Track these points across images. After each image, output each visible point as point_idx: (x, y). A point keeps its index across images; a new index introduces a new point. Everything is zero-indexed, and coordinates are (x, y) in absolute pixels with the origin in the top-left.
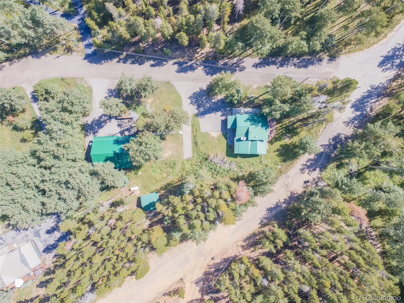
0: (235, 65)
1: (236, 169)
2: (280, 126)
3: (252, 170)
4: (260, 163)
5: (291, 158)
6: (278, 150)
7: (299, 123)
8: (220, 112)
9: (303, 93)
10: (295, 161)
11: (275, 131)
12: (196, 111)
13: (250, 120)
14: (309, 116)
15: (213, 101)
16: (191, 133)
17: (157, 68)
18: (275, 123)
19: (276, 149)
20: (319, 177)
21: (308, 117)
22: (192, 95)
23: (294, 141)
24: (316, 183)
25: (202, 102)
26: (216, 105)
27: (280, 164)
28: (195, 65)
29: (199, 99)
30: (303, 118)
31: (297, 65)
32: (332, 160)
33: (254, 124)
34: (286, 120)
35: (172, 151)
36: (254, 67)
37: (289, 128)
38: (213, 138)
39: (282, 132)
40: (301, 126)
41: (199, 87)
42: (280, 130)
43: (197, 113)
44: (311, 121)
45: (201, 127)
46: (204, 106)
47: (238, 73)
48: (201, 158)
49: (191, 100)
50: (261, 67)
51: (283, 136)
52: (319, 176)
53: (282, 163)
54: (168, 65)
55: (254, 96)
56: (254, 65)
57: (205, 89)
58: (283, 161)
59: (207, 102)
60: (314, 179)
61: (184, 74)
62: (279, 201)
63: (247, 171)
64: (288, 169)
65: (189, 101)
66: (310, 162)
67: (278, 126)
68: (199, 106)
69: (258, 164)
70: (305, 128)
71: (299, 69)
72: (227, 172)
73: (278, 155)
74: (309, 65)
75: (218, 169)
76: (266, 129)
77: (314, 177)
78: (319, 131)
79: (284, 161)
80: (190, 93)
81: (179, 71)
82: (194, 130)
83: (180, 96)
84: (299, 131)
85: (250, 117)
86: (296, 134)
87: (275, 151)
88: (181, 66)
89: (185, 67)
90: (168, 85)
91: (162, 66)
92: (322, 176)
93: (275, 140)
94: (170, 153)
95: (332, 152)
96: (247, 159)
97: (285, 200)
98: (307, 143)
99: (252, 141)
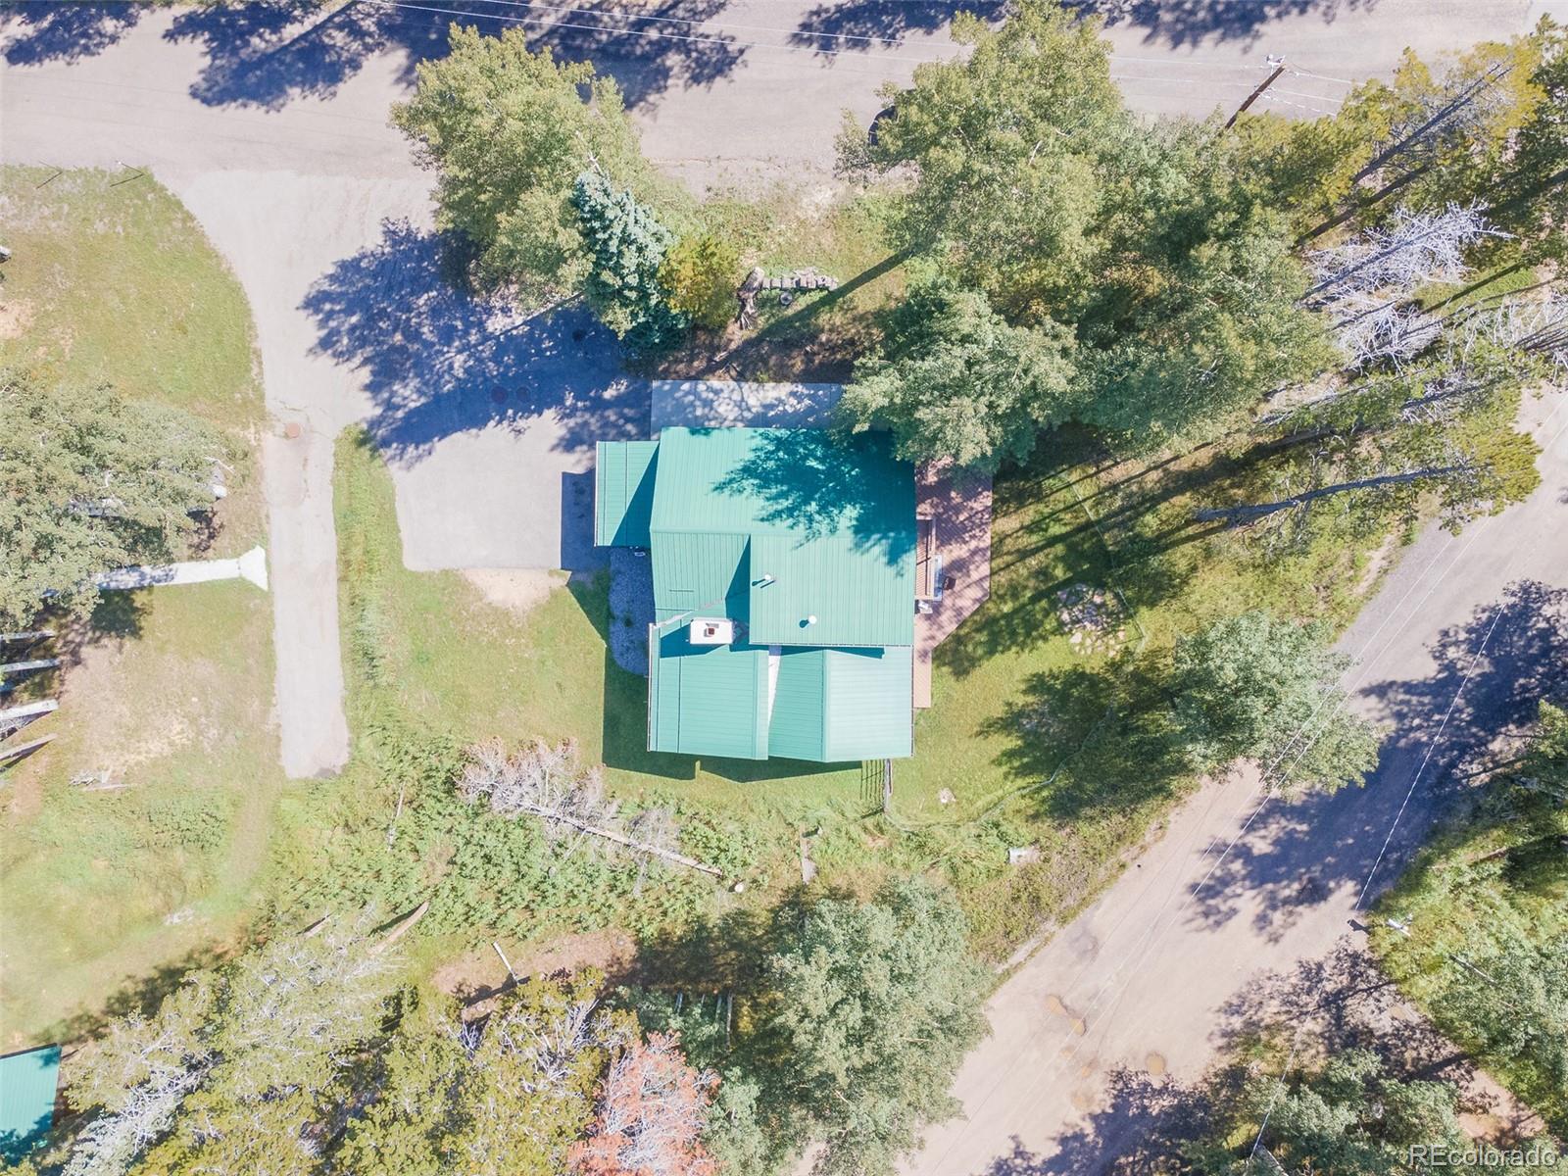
0: (653, 34)
1: (676, 862)
2: (1029, 529)
3: (807, 871)
4: (870, 822)
5: (1114, 788)
6: (1011, 721)
7: (1184, 501)
8: (550, 414)
9: (1212, 206)
10: (1149, 816)
11: (985, 569)
12: (367, 409)
13: (765, 480)
14: (1266, 439)
15: (496, 324)
16: (333, 575)
17: (53, 67)
18: (986, 499)
19: (998, 711)
20: (1355, 957)
21: (1260, 452)
22: (332, 278)
23: (1141, 648)
24: (1334, 1002)
25: (413, 335)
26: (522, 357)
27: (1027, 832)
28: (339, 38)
29: (383, 314)
30: (1216, 457)
31: (1166, 17)
32: (1466, 809)
33: (790, 511)
34: (1074, 476)
35: (193, 721)
36: (810, 41)
37: (1101, 545)
38: (501, 616)
39: (1043, 573)
40: (1198, 520)
41: (378, 216)
42: (1024, 554)
43: (375, 424)
44: (1284, 480)
45: (404, 534)
46: (421, 366)
47: (678, 98)
48: (413, 773)
49: (323, 323)
50: (859, 43)
51: (1054, 605)
52: (1359, 942)
53: (1045, 826)
54: (131, 38)
55: (808, 276)
56: (805, 26)
57: (423, 234)
58: (1051, 813)
59: (447, 335)
60: (1312, 974)
61: (254, 111)
62: (1019, 1153)
63: (766, 881)
64: (1094, 882)
65: (310, 329)
66: (1274, 829)
67: (1008, 524)
68: (385, 373)
69: (855, 831)
70: (1232, 542)
71: (1185, 47)
72: (613, 887)
73: (1010, 755)
74: (1270, 11)
75: (538, 862)
76: (894, 556)
77: (1315, 955)
78: (1353, 564)
79: (1064, 808)
80: (316, 270)
81: (214, 92)
82: (356, 553)
83: (236, 291)
84: (1182, 566)
85: (769, 456)
86: (1161, 588)
87: (988, 728)
88: (235, 51)
89: (266, 58)
90: (141, 196)
91: (86, 50)
92: (1386, 947)
93: (983, 637)
94: (178, 730)
95: (1464, 749)
96: (770, 785)
97: (1064, 1141)
98: (1248, 684)
99: (786, 650)
